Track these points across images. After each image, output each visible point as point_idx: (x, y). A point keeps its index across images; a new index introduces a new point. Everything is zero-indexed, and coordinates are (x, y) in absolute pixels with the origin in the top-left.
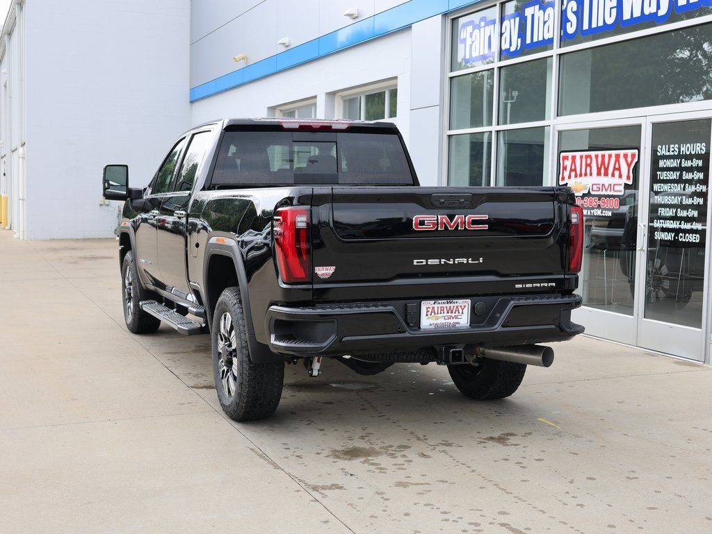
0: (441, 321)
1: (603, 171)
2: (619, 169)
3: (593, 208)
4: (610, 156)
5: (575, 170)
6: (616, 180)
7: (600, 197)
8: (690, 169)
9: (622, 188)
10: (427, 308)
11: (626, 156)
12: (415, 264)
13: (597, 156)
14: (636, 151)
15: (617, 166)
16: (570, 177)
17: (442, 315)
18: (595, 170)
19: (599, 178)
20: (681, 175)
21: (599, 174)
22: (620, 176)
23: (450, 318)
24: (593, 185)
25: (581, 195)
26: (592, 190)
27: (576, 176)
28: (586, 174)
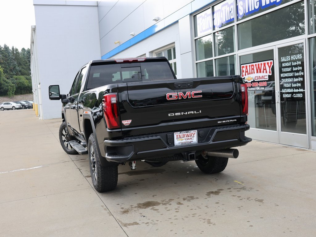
0: (184, 141)
1: (259, 71)
2: (266, 69)
3: (256, 87)
4: (261, 64)
7: (258, 82)
8: (296, 66)
9: (267, 77)
10: (177, 136)
11: (268, 63)
12: (169, 116)
13: (256, 65)
14: (272, 61)
15: (265, 68)
16: (245, 75)
17: (184, 138)
18: (255, 71)
19: (257, 74)
20: (292, 69)
21: (257, 72)
22: (266, 72)
23: (188, 139)
24: (255, 77)
26: (255, 79)
27: (248, 74)
28: (252, 73)
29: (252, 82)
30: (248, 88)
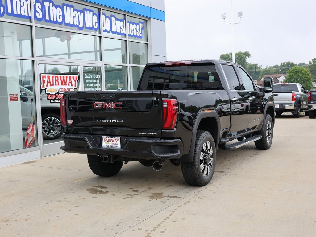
1: (64, 83)
2: (71, 82)
4: (67, 77)
5: (50, 82)
6: (70, 87)
8: (96, 83)
9: (73, 90)
10: (105, 139)
11: (73, 77)
13: (60, 77)
14: (78, 76)
15: (70, 81)
16: (47, 86)
17: (110, 142)
18: (60, 83)
19: (62, 86)
20: (93, 85)
21: (62, 84)
22: (72, 85)
23: (113, 144)
24: (60, 89)
25: (54, 93)
26: (60, 91)
27: (51, 85)
28: (56, 85)
29: (55, 94)
30: (50, 99)
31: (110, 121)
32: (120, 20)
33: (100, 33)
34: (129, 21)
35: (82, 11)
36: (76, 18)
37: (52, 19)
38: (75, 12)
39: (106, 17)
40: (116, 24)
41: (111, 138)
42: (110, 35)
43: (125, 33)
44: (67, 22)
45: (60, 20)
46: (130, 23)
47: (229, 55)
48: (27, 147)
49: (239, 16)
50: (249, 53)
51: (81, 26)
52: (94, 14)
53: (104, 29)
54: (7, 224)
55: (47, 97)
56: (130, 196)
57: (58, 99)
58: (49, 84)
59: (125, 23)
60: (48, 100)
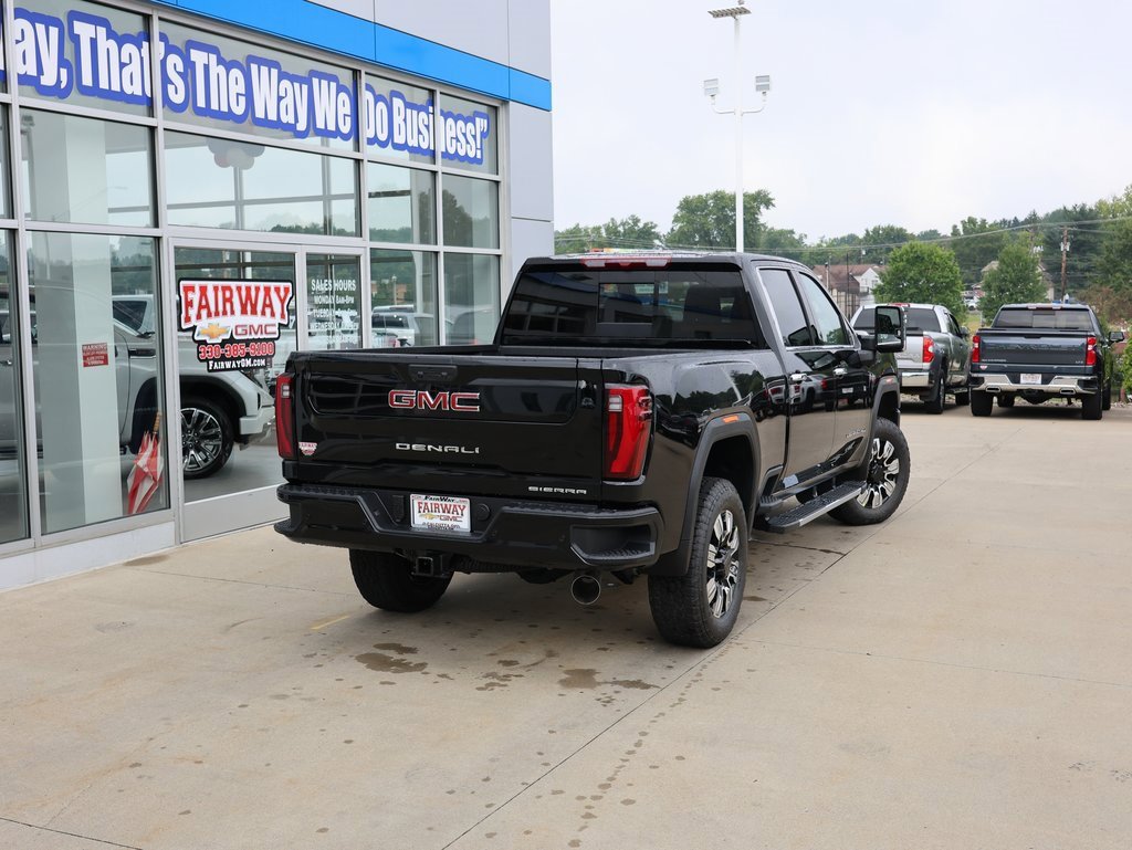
0: (436, 521)
1: (249, 308)
2: (271, 306)
3: (240, 358)
4: (257, 289)
5: (207, 306)
6: (268, 319)
7: (247, 342)
8: (344, 306)
9: (276, 329)
11: (277, 290)
12: (398, 448)
13: (239, 289)
14: (290, 284)
15: (268, 302)
16: (199, 317)
17: (438, 514)
18: (237, 307)
19: (244, 317)
21: (244, 312)
22: (273, 314)
23: (447, 518)
24: (236, 327)
25: (220, 341)
26: (236, 334)
27: (209, 315)
28: (225, 313)
29: (224, 343)
30: (207, 360)
31: (440, 449)
32: (419, 109)
33: (357, 148)
34: (445, 111)
35: (305, 80)
36: (289, 101)
37: (214, 106)
38: (286, 83)
39: (378, 98)
40: (405, 120)
41: (439, 502)
42: (389, 153)
43: (432, 148)
44: (260, 114)
45: (239, 110)
46: (446, 115)
47: (706, 201)
48: (134, 512)
49: (758, 88)
50: (770, 196)
51: (302, 126)
52: (340, 89)
53: (371, 135)
54: (140, 777)
55: (199, 352)
56: (495, 681)
57: (232, 359)
58: (204, 312)
59: (431, 116)
60: (201, 361)
